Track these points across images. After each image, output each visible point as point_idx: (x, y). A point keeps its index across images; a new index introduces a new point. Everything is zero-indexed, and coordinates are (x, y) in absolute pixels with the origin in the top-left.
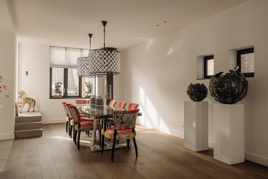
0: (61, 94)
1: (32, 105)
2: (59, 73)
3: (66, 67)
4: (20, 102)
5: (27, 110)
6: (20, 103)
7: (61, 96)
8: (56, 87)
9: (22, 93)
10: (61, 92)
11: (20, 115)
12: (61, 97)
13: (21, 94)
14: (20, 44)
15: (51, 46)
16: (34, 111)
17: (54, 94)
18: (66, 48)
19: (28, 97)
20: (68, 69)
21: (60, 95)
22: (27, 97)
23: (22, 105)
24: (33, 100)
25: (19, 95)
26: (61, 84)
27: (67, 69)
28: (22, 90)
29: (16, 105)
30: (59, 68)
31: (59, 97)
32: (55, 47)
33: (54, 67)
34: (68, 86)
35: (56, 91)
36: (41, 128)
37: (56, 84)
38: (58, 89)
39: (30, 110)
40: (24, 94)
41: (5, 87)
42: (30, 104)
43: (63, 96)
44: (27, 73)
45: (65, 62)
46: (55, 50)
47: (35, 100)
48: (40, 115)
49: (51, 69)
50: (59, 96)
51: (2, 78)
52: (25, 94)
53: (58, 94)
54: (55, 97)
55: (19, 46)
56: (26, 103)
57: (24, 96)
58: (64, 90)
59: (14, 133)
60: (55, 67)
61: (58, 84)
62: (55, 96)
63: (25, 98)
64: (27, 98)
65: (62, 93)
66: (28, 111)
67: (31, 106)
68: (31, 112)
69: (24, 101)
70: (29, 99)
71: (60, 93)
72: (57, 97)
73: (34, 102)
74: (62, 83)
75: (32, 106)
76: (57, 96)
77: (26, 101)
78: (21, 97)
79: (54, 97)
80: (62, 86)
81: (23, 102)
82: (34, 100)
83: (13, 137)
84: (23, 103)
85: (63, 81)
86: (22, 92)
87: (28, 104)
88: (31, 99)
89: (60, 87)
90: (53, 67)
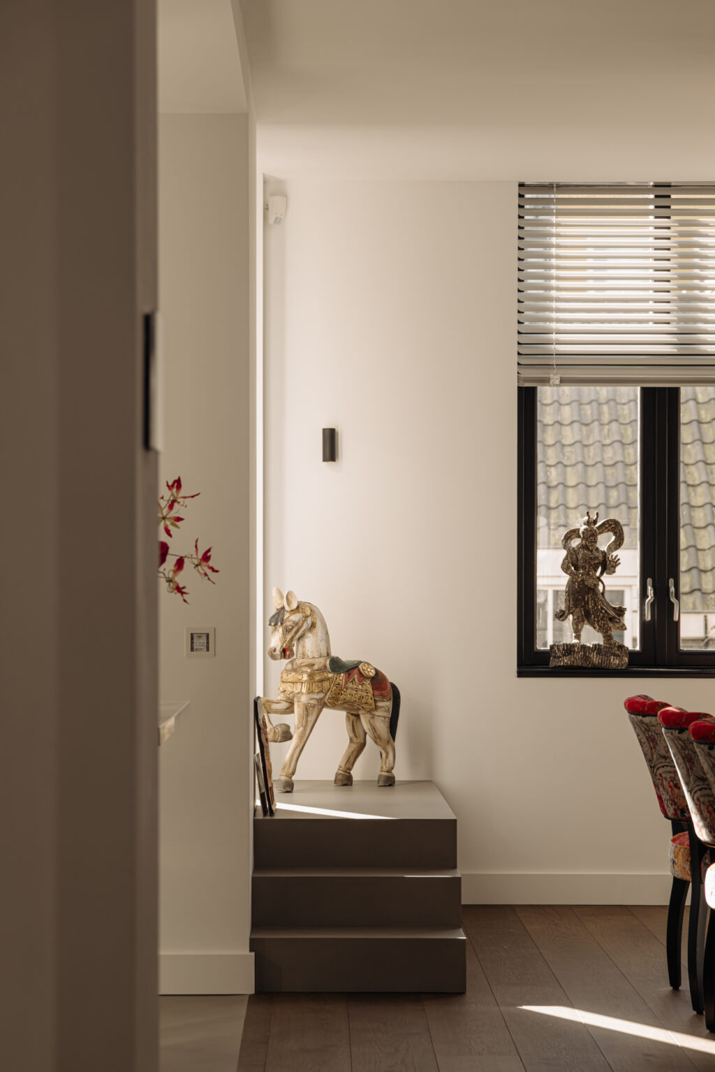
0: (614, 633)
1: (374, 729)
2: (596, 436)
3: (661, 378)
4: (281, 697)
5: (330, 771)
6: (284, 705)
7: (621, 647)
8: (572, 563)
9: (296, 617)
10: (621, 612)
11: (283, 805)
12: (615, 662)
13: (287, 631)
14: (276, 188)
15: (528, 181)
16: (389, 782)
17: (549, 634)
18: (663, 194)
19: (346, 657)
20: (685, 392)
21: (608, 638)
22: (334, 654)
23: (293, 721)
24: (378, 681)
25: (276, 641)
26: (619, 543)
27: (675, 393)
28: (300, 597)
29: (260, 717)
30: (588, 391)
31: (596, 659)
32: (561, 187)
33: (555, 379)
34: (685, 561)
35: (576, 606)
36: (455, 926)
37: (568, 538)
38: (590, 582)
39: (356, 773)
40: (313, 625)
41: (206, 558)
42: (354, 717)
43: (632, 654)
44: (331, 445)
45: (651, 327)
46: (562, 219)
47: (394, 687)
48: (446, 813)
49: (527, 400)
50: (597, 648)
51: (183, 492)
52: (319, 629)
53: (591, 637)
54: (566, 661)
55: (266, 208)
56: (325, 710)
57: (310, 646)
58: (643, 595)
59: (254, 945)
60: (563, 381)
61: (590, 536)
62: (569, 649)
63: (319, 663)
64: (336, 665)
65: (623, 628)
66: (345, 780)
67: (369, 739)
68: (366, 784)
69: (310, 692)
70: (351, 670)
71: (610, 618)
72: (586, 658)
73: (388, 704)
74: (625, 529)
75: (377, 739)
76: (584, 647)
77: (326, 684)
78: (286, 652)
79: (553, 663)
80: (629, 560)
81: (304, 699)
82: (391, 678)
83: (246, 984)
84: (307, 709)
85: (637, 513)
86: (293, 612)
87: (342, 715)
88: (362, 676)
89: (608, 565)
90: (545, 381)
